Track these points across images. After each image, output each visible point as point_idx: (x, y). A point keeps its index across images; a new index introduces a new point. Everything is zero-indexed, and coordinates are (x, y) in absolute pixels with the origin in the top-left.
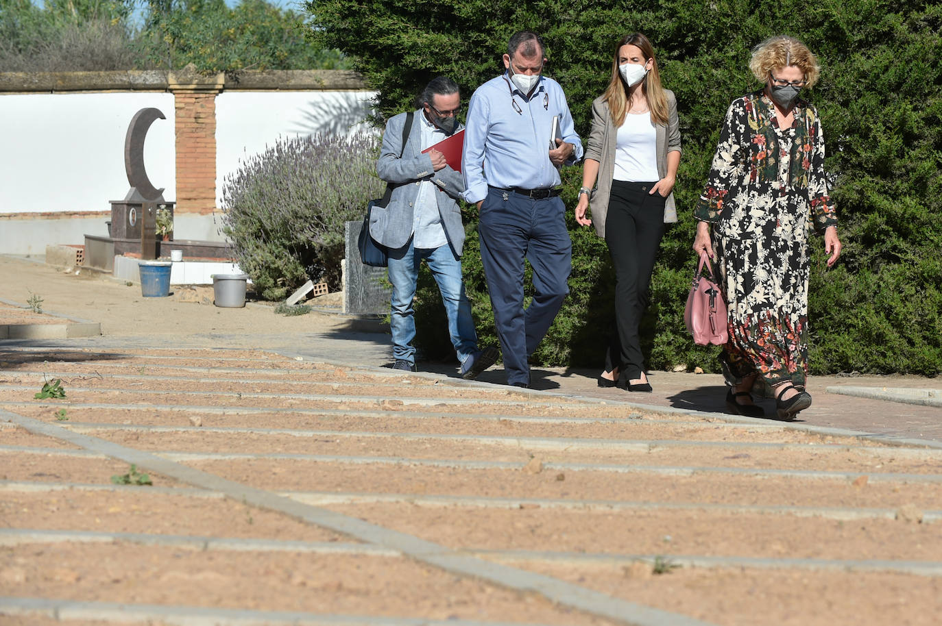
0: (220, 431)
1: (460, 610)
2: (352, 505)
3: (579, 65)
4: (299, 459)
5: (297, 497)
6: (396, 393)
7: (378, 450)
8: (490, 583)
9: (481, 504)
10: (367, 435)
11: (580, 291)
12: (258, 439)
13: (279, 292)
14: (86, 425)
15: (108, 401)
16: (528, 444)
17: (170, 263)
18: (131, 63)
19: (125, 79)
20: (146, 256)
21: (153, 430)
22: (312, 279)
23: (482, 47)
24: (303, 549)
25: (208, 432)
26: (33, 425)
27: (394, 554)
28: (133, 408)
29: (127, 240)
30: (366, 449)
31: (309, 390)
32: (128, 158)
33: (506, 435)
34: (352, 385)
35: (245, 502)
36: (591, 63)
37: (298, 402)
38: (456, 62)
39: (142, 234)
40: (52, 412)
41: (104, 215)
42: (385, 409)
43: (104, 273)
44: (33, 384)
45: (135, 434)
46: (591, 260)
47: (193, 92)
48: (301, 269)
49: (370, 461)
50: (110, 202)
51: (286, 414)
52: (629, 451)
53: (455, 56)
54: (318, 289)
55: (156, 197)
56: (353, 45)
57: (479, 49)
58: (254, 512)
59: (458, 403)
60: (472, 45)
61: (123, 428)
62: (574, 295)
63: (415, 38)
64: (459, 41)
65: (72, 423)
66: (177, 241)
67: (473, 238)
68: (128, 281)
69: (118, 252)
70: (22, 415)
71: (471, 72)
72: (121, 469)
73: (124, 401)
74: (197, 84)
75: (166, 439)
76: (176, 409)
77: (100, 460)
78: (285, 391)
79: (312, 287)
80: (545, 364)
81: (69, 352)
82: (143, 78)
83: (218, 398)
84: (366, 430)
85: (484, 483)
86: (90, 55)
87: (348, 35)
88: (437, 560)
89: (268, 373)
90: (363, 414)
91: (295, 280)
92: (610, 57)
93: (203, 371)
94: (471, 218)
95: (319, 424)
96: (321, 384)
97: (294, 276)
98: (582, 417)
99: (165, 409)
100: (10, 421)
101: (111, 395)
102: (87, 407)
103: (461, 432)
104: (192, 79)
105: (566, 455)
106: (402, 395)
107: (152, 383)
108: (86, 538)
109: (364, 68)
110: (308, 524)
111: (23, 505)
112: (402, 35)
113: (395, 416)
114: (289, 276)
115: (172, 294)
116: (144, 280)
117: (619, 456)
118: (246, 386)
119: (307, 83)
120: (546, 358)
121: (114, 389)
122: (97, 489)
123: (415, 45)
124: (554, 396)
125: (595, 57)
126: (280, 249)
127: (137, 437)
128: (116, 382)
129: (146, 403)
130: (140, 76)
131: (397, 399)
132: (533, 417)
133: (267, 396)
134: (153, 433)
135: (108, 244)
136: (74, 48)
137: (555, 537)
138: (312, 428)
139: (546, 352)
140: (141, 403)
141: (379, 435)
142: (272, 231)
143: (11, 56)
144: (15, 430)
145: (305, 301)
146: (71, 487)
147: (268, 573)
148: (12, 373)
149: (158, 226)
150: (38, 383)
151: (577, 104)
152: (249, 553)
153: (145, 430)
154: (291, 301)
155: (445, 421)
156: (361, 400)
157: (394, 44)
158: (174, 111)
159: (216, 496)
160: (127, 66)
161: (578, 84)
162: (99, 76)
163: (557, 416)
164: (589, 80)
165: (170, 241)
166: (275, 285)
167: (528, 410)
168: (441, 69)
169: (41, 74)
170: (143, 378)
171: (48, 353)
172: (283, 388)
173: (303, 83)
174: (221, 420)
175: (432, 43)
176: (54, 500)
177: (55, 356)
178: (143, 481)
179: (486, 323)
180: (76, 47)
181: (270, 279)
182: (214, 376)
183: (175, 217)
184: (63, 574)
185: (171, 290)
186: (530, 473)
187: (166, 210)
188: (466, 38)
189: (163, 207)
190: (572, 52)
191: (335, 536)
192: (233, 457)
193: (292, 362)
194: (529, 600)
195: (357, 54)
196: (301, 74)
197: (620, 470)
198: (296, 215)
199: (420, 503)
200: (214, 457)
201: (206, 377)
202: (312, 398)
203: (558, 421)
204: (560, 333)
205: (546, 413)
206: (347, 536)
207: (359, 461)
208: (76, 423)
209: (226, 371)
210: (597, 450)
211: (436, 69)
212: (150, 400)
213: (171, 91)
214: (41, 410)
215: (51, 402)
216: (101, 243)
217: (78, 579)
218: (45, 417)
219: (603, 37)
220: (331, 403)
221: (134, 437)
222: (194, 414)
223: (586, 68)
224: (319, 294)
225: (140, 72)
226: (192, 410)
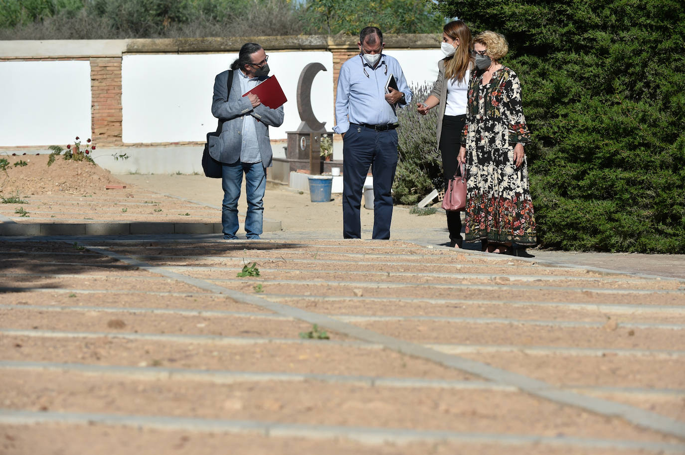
0: (376, 300)
1: (566, 430)
2: (479, 354)
3: (637, 28)
4: (436, 320)
5: (437, 348)
6: (503, 271)
7: (495, 314)
8: (585, 410)
9: (574, 353)
10: (486, 302)
11: (638, 196)
12: (405, 306)
13: (412, 198)
14: (277, 295)
15: (291, 278)
16: (605, 309)
17: (331, 177)
18: (300, 30)
19: (296, 41)
20: (313, 172)
21: (327, 299)
22: (437, 188)
23: (564, 15)
24: (445, 385)
25: (368, 300)
26: (238, 295)
27: (512, 389)
28: (311, 283)
29: (299, 161)
30: (485, 313)
31: (439, 270)
32: (300, 100)
33: (588, 302)
34: (471, 266)
35: (400, 352)
36: (646, 26)
37: (432, 279)
38: (545, 26)
39: (310, 156)
40: (252, 287)
41: (281, 142)
42: (497, 284)
43: (282, 185)
44: (235, 266)
45: (314, 302)
46: (646, 173)
47: (346, 51)
48: (429, 181)
49: (489, 321)
50: (286, 132)
51: (424, 288)
52: (680, 314)
53: (544, 22)
54: (441, 196)
55: (320, 129)
56: (467, 15)
57: (562, 16)
58: (406, 359)
59: (551, 279)
60: (556, 14)
61: (305, 298)
62: (634, 199)
63: (514, 9)
64: (546, 10)
65: (267, 294)
66: (335, 161)
67: (558, 157)
68: (300, 191)
69: (292, 169)
70: (230, 289)
71: (556, 34)
72: (306, 328)
73: (303, 278)
74: (349, 45)
75: (337, 305)
76: (342, 284)
77: (289, 321)
78: (422, 270)
79: (437, 194)
80: (613, 250)
81: (260, 243)
82: (309, 41)
83: (372, 276)
84: (484, 299)
85: (574, 337)
86: (269, 25)
87: (464, 7)
88: (545, 393)
89: (408, 257)
90: (481, 287)
91: (424, 189)
92: (659, 21)
93: (361, 256)
94: (556, 142)
95: (449, 294)
96: (448, 265)
97: (423, 186)
98: (643, 289)
99: (334, 284)
100: (221, 293)
101: (293, 274)
102: (276, 283)
103: (555, 300)
104: (345, 41)
105: (633, 317)
106: (509, 273)
107: (323, 265)
108: (284, 378)
109: (476, 31)
110: (446, 367)
111: (236, 354)
112: (505, 7)
113: (505, 288)
114: (420, 186)
115: (333, 200)
116: (312, 190)
117: (673, 318)
118: (392, 267)
119: (430, 44)
120: (613, 246)
121: (295, 269)
122: (290, 342)
123: (514, 14)
124: (621, 274)
125: (648, 22)
126: (413, 166)
127: (315, 304)
128: (297, 264)
129: (319, 280)
130: (307, 40)
131: (505, 276)
132: (607, 289)
133: (409, 274)
134: (327, 301)
135: (285, 163)
136: (257, 19)
137: (631, 377)
138: (444, 298)
139: (613, 241)
140: (316, 280)
141: (494, 302)
142: (407, 153)
143: (211, 25)
144: (224, 300)
145: (432, 205)
146: (270, 341)
147: (420, 402)
148: (219, 258)
149: (322, 150)
150: (239, 266)
151: (635, 57)
152: (405, 389)
153: (321, 299)
154: (421, 205)
155: (542, 292)
156: (479, 277)
157: (498, 13)
158: (332, 65)
159: (378, 347)
160: (297, 32)
161: (636, 42)
162: (277, 40)
163: (625, 289)
164: (644, 39)
165: (331, 161)
166: (410, 193)
167: (603, 284)
168: (534, 31)
169: (234, 38)
170: (317, 262)
171: (245, 243)
172: (420, 268)
173: (427, 44)
174: (376, 292)
175: (526, 12)
176: (258, 350)
177: (249, 246)
178: (323, 336)
179: (569, 220)
180: (259, 18)
181: (406, 188)
182: (368, 260)
183: (334, 143)
184: (270, 404)
185: (333, 197)
186: (608, 330)
187: (327, 138)
188: (552, 8)
189: (325, 135)
190: (631, 18)
191: (468, 376)
192: (388, 319)
193: (424, 250)
194: (616, 422)
195: (470, 21)
196: (426, 37)
197: (675, 328)
198: (425, 141)
199: (529, 352)
200: (373, 319)
201: (362, 260)
202: (442, 275)
203: (626, 292)
204: (623, 227)
205: (616, 286)
206: (477, 376)
207: (481, 321)
208: (269, 294)
209: (377, 256)
210: (656, 313)
211: (530, 32)
212: (322, 278)
213: (330, 50)
214: (242, 285)
215: (249, 279)
216: (280, 163)
217: (282, 407)
218: (247, 290)
219: (654, 7)
220: (456, 279)
221: (314, 304)
222: (356, 288)
223: (642, 30)
224: (442, 199)
225: (307, 36)
226: (354, 284)
